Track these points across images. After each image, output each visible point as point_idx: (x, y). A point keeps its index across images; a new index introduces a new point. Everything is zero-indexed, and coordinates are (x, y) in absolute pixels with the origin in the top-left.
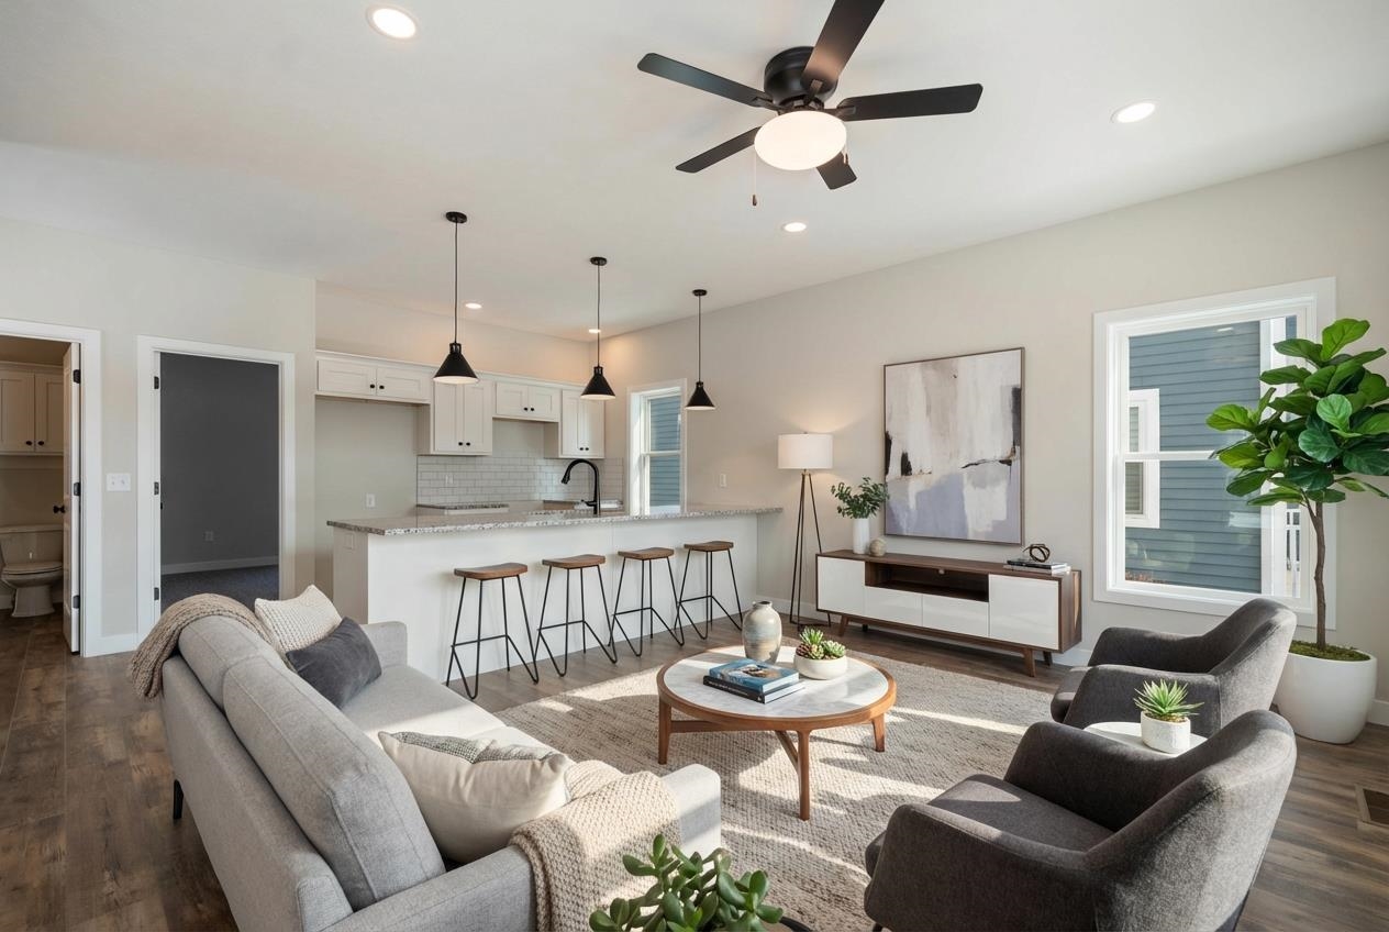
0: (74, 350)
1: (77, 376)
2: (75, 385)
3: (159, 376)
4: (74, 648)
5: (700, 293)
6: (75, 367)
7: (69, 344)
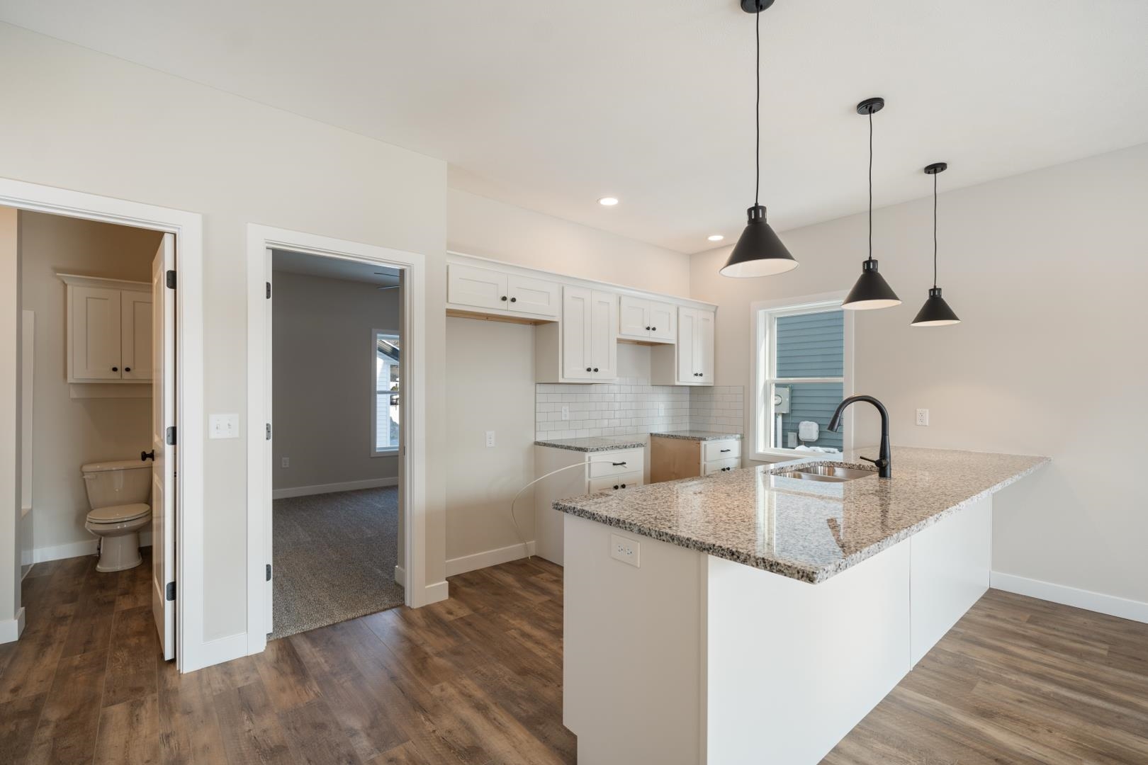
0: (167, 241)
1: (172, 279)
2: (169, 292)
3: (271, 282)
4: (168, 656)
5: (935, 168)
6: (169, 266)
7: (160, 235)
